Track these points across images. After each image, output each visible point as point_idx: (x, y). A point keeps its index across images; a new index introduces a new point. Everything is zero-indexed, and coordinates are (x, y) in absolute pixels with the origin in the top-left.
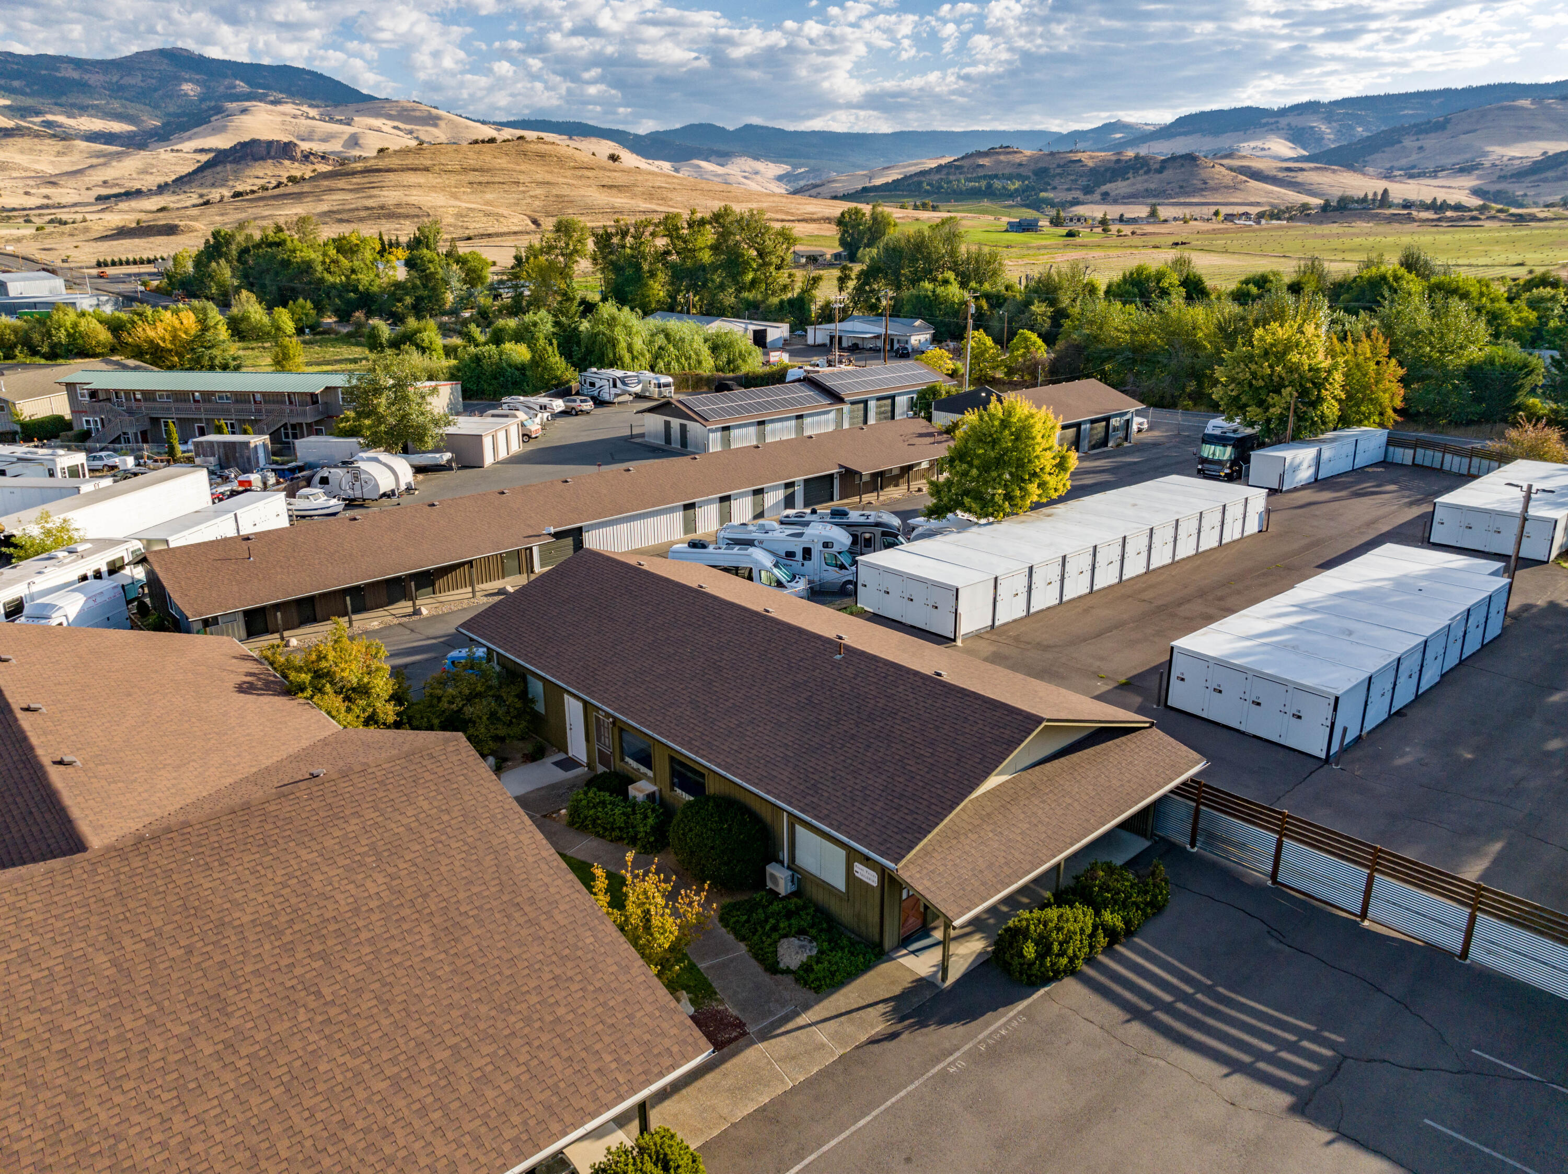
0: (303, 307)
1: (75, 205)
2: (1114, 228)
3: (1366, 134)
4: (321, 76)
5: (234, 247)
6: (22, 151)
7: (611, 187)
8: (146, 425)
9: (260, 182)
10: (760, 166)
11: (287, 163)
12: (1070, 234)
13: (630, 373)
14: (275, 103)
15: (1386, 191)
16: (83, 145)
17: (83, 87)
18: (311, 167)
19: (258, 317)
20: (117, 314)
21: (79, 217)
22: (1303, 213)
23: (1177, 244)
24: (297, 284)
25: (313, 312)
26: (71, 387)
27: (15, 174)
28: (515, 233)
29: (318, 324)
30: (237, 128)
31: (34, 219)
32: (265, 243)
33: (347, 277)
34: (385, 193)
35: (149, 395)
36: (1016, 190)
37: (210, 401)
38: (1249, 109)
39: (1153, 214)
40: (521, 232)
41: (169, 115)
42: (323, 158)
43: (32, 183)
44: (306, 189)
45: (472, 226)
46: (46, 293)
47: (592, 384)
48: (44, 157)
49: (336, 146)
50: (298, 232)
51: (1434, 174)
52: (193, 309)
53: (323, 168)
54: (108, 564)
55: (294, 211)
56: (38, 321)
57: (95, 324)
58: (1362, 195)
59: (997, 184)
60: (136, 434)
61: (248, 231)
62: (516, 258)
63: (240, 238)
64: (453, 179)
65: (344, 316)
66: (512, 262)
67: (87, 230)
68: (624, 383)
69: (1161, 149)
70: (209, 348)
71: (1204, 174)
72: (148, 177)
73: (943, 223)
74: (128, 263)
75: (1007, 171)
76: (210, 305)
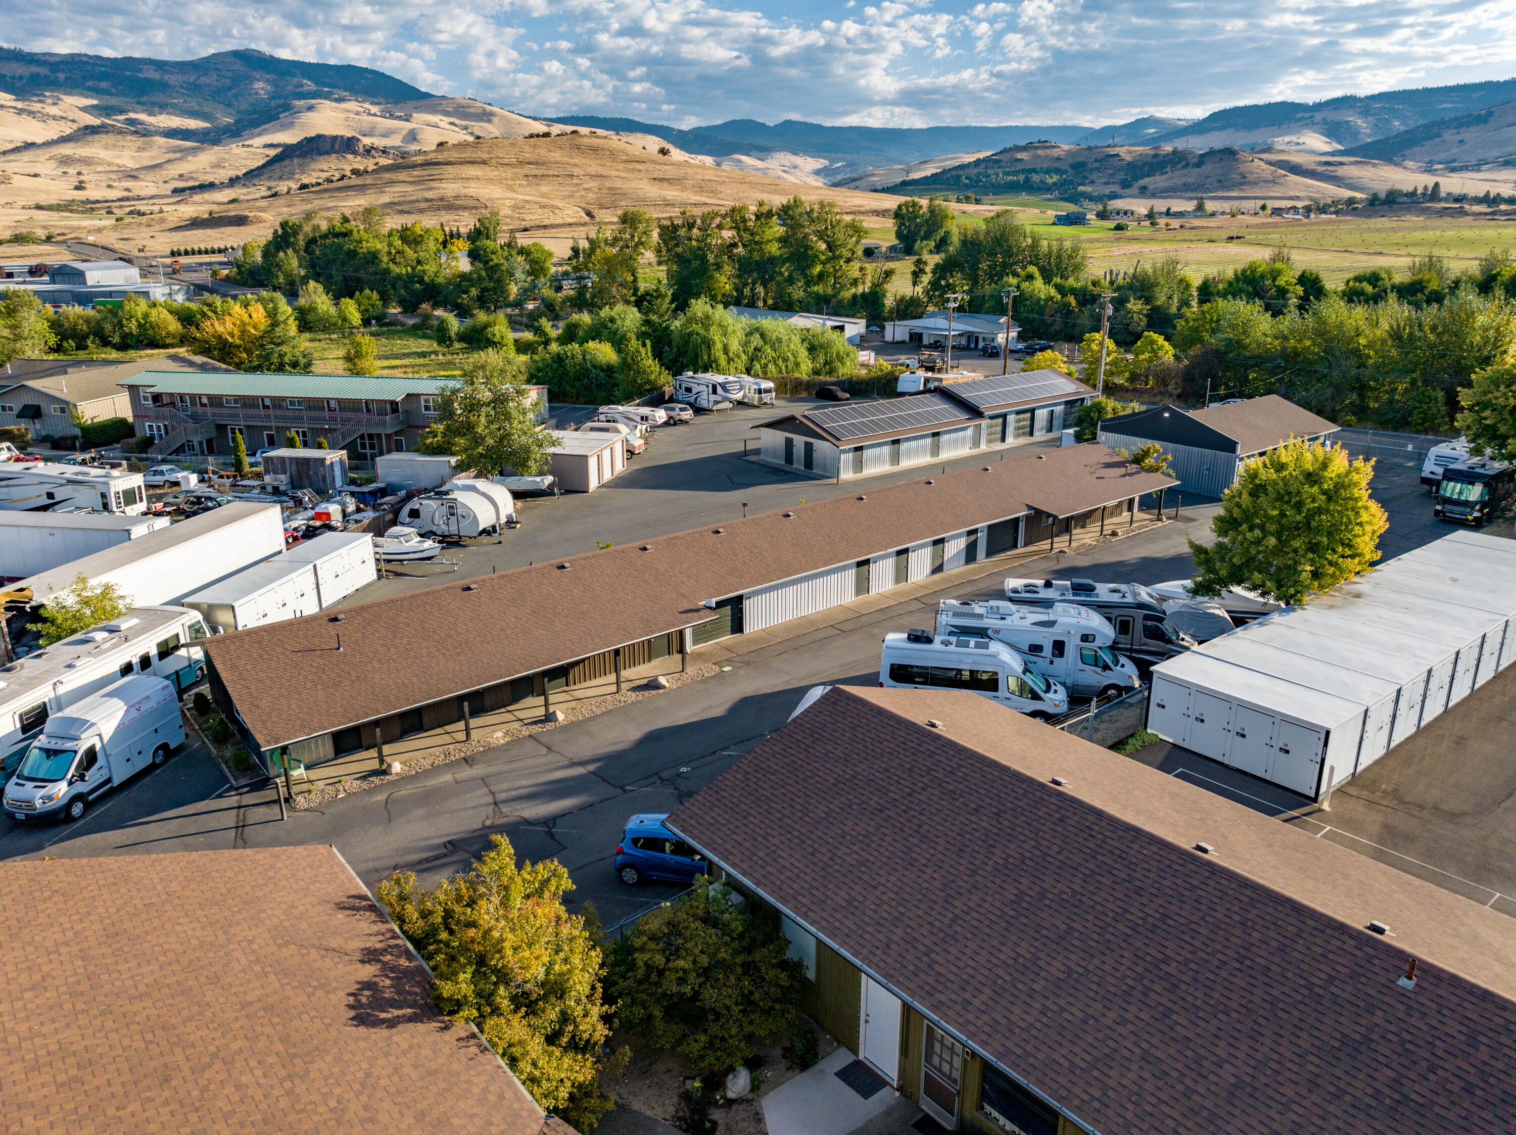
0: (369, 298)
1: (153, 197)
2: (1162, 222)
3: (1402, 128)
4: (382, 75)
5: (301, 237)
6: (106, 147)
7: (662, 180)
8: (213, 433)
9: (324, 175)
10: (798, 160)
11: (350, 157)
12: (1119, 228)
13: (731, 378)
14: (340, 100)
15: (1437, 185)
16: (161, 140)
17: (163, 86)
18: (373, 161)
19: (325, 308)
20: (187, 304)
21: (156, 208)
22: (1350, 207)
23: (1232, 238)
24: (362, 274)
25: (379, 303)
26: (133, 389)
27: (99, 169)
28: (570, 225)
29: (384, 315)
30: (304, 125)
31: (115, 211)
32: (332, 233)
33: (413, 268)
34: (444, 185)
35: (216, 401)
36: (1055, 184)
37: (280, 407)
38: (1284, 104)
39: (1200, 208)
40: (576, 224)
41: (239, 112)
42: (384, 152)
43: (114, 176)
44: (368, 182)
45: (528, 217)
46: (122, 282)
47: (689, 390)
48: (126, 153)
49: (395, 141)
50: (364, 222)
51: (1477, 167)
52: (260, 300)
53: (384, 161)
54: (159, 645)
55: (358, 202)
56: (110, 311)
57: (165, 314)
58: (1411, 189)
59: (1036, 178)
60: (201, 443)
61: (315, 222)
62: (573, 249)
63: (307, 228)
64: (509, 172)
65: (410, 307)
66: (569, 253)
67: (162, 220)
68: (725, 389)
69: (1198, 145)
70: (279, 344)
71: (1243, 168)
72: (221, 171)
73: (998, 215)
74: (200, 252)
75: (1045, 165)
76: (278, 295)
